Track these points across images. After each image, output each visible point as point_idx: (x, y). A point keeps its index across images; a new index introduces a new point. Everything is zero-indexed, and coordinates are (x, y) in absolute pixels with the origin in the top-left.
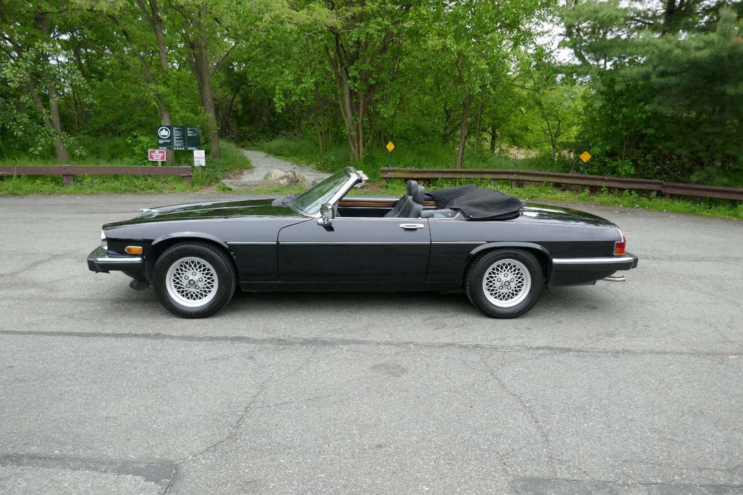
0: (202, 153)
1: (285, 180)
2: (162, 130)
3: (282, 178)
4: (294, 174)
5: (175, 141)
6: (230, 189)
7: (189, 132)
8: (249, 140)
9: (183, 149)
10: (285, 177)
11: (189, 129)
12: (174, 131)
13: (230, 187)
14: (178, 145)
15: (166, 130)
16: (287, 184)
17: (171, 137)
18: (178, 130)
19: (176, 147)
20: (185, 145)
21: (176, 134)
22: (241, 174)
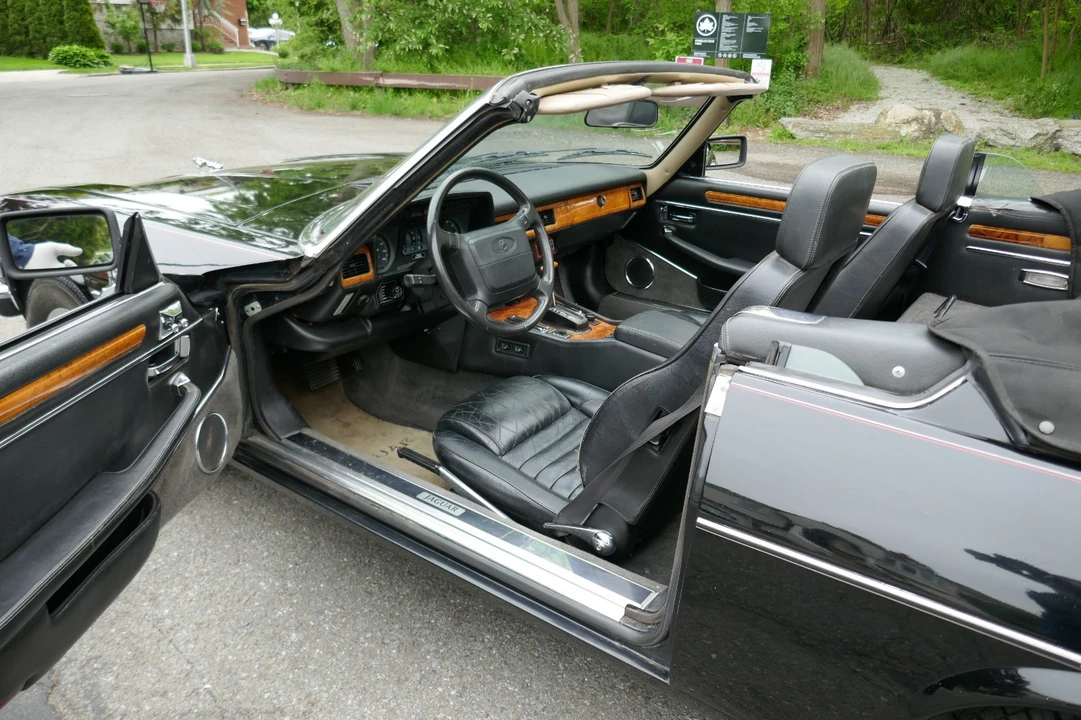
0: (768, 64)
1: (915, 126)
2: (703, 20)
3: (908, 122)
4: (938, 115)
5: (723, 41)
6: (792, 137)
7: (749, 24)
8: (916, 50)
9: (735, 56)
10: (916, 119)
11: (750, 18)
12: (724, 23)
13: (794, 131)
14: (728, 48)
15: (711, 20)
16: (917, 134)
17: (716, 35)
18: (731, 20)
19: (723, 52)
20: (738, 50)
21: (727, 28)
22: (845, 109)
